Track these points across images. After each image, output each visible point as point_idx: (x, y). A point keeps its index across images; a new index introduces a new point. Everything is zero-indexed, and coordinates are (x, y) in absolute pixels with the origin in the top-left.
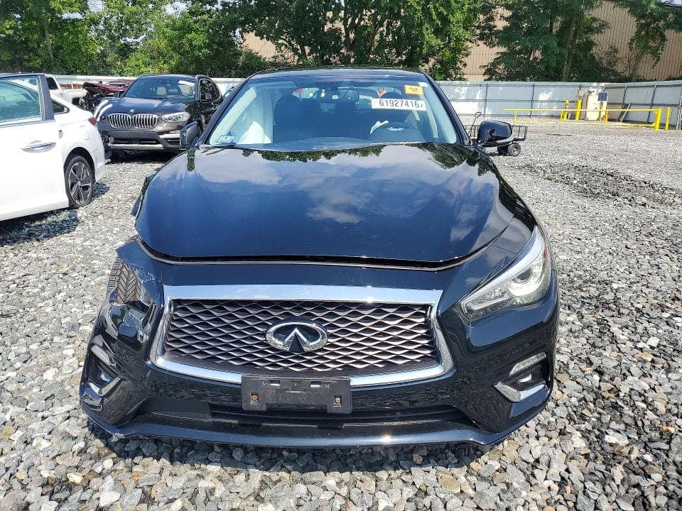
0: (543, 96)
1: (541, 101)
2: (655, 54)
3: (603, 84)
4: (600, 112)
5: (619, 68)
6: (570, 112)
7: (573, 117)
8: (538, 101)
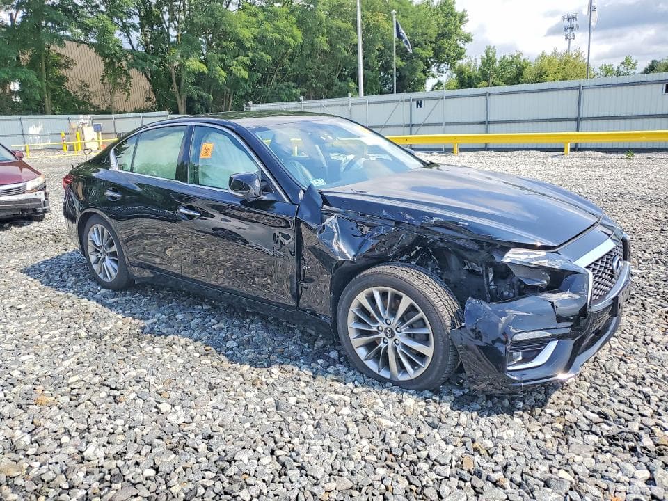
0: (33, 130)
1: (32, 135)
2: (125, 88)
3: (90, 116)
4: (99, 142)
5: (96, 101)
6: (69, 144)
7: (71, 149)
8: (28, 135)
